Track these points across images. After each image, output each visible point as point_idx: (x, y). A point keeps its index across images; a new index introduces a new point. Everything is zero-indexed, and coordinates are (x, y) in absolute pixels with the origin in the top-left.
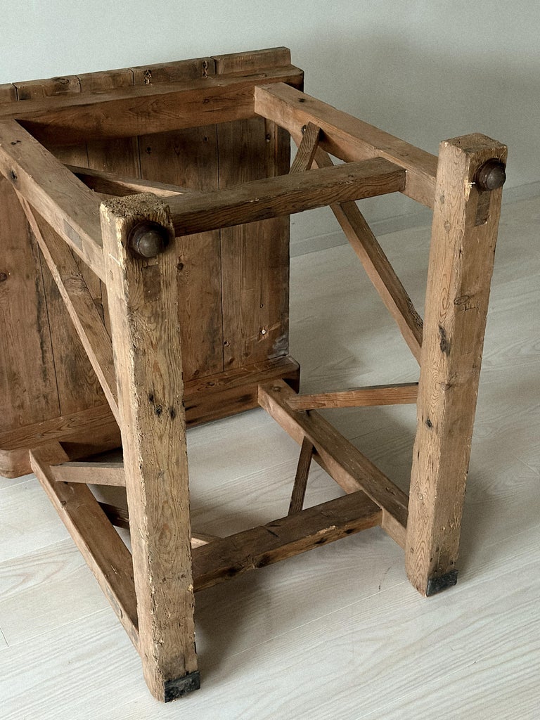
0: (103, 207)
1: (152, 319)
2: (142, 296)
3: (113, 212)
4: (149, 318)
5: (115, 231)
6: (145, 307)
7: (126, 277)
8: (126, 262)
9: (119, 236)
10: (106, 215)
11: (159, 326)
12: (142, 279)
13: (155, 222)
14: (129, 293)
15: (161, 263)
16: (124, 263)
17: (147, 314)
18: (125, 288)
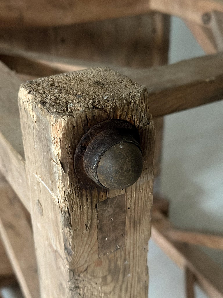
0: (23, 94)
1: (109, 279)
2: (96, 248)
3: (43, 103)
4: (104, 278)
5: (48, 140)
6: (99, 263)
7: (69, 223)
8: (68, 197)
9: (56, 151)
10: (29, 107)
11: (118, 286)
12: (95, 222)
13: (125, 121)
14: (73, 247)
15: (129, 193)
16: (65, 200)
17: (100, 272)
18: (66, 240)
